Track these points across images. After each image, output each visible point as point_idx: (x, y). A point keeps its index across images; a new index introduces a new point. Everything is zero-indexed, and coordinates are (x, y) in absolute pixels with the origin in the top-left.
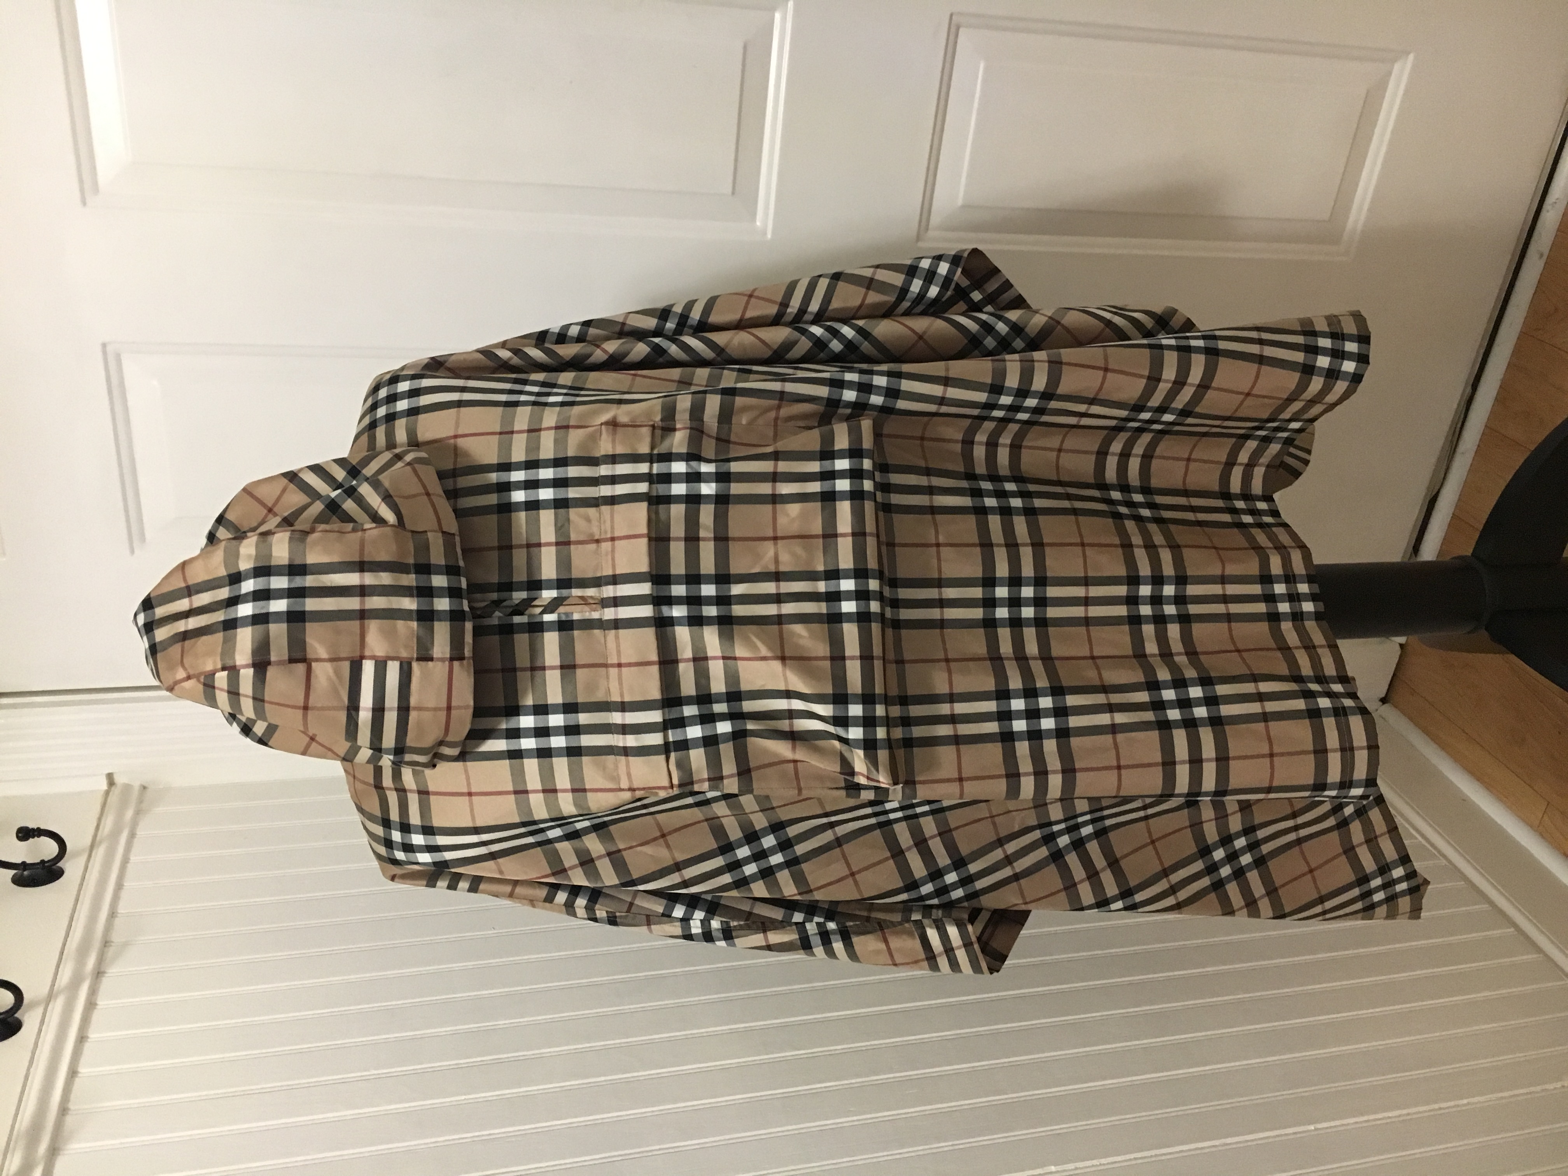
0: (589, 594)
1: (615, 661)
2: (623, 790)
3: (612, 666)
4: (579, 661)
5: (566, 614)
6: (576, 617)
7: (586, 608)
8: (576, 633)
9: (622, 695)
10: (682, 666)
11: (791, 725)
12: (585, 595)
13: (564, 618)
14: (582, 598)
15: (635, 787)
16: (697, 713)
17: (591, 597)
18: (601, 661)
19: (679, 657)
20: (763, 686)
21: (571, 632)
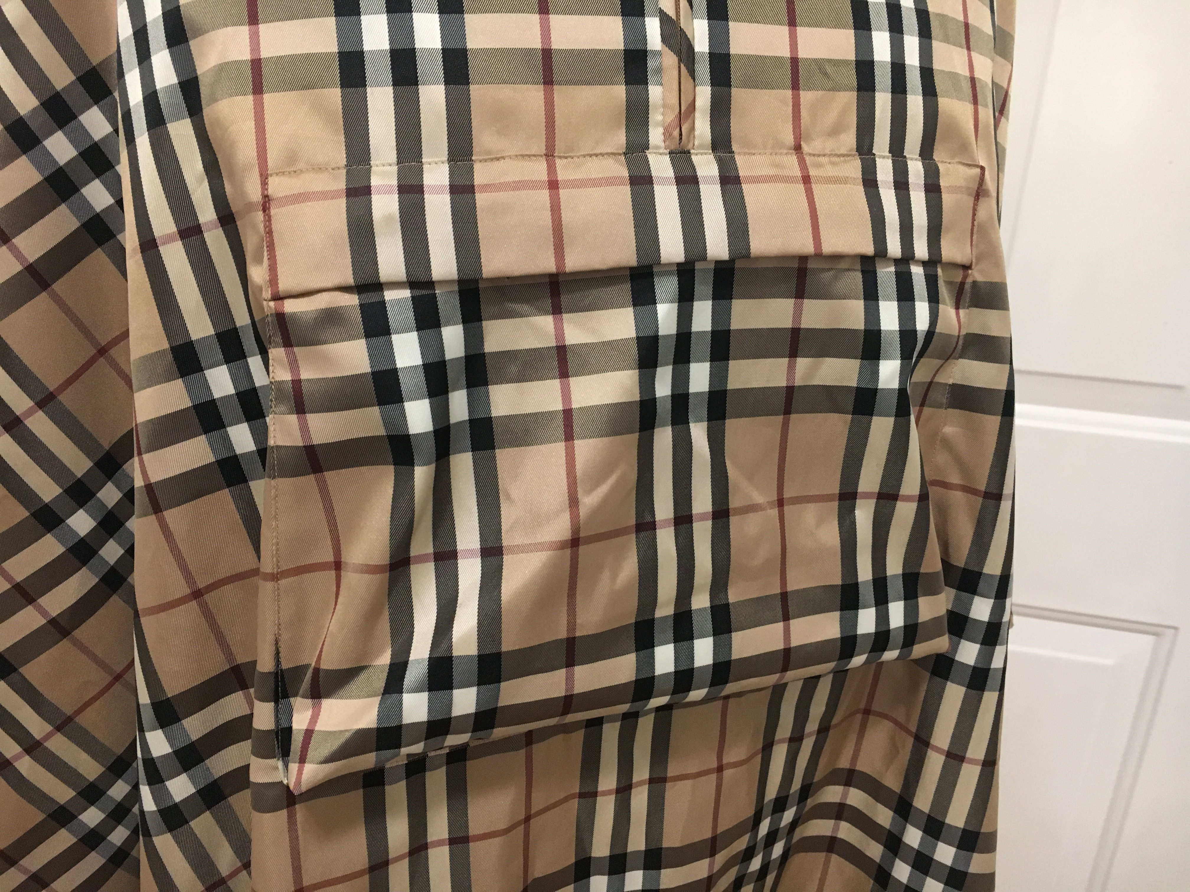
0: (698, 124)
1: (562, 175)
2: (264, 184)
3: (551, 169)
4: (560, 93)
5: (659, 71)
6: (655, 92)
7: (672, 116)
8: (620, 91)
9: (486, 188)
10: (546, 322)
11: (422, 559)
12: (698, 114)
13: (651, 64)
14: (692, 107)
15: (273, 211)
16: (448, 356)
17: (692, 128)
18: (560, 145)
19: (565, 316)
20: (508, 498)
21: (622, 77)
